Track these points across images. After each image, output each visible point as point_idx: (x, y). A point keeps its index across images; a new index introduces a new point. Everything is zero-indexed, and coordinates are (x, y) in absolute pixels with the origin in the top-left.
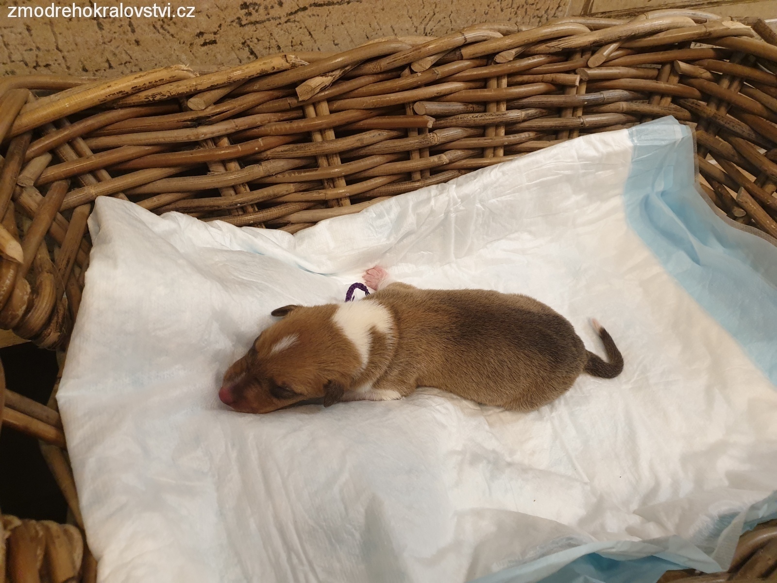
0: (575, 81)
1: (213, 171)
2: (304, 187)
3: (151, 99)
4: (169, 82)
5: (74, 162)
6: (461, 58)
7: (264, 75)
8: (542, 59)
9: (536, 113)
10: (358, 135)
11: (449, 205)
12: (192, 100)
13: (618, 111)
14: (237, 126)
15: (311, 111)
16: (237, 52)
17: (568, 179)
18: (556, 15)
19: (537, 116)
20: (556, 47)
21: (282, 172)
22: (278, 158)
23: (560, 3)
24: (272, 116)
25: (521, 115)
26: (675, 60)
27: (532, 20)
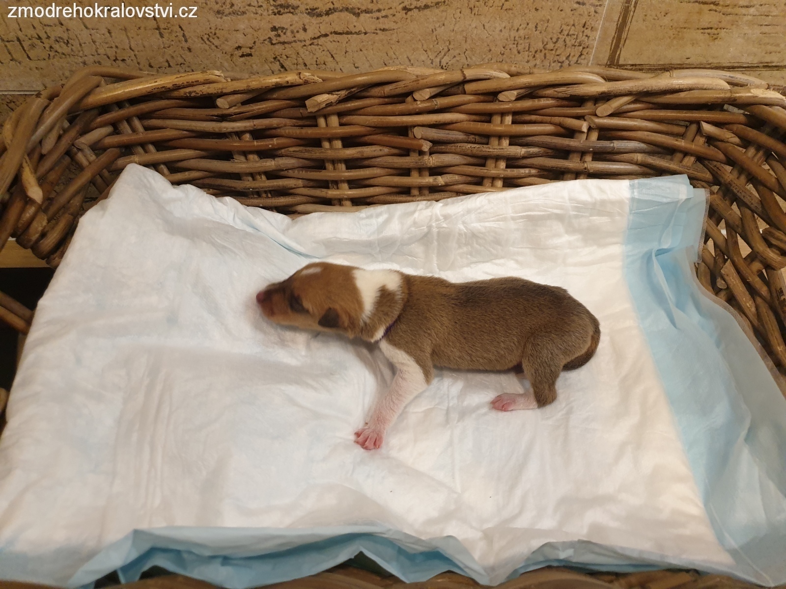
0: (581, 127)
1: (235, 159)
2: (311, 184)
3: (188, 95)
4: (204, 84)
5: (128, 135)
6: (464, 93)
7: (278, 87)
8: (550, 102)
9: (539, 152)
10: (361, 147)
11: (431, 220)
12: (219, 100)
13: (632, 162)
14: (255, 126)
15: (322, 122)
16: (270, 65)
17: (560, 218)
18: (579, 62)
19: (540, 155)
20: (563, 93)
21: (293, 169)
22: (292, 157)
23: (582, 51)
24: (288, 121)
25: (520, 152)
26: (700, 121)
27: (553, 64)
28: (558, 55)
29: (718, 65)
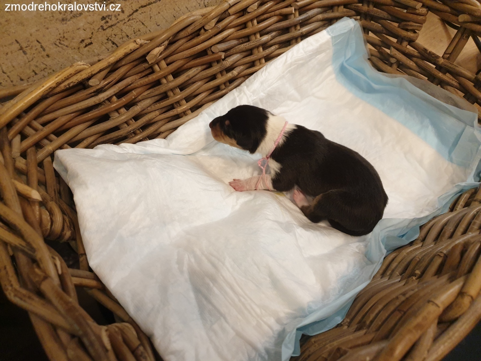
0: (292, 11)
1: (112, 117)
2: (164, 110)
3: (68, 87)
4: (75, 74)
5: (34, 135)
6: (229, 15)
7: (126, 55)
8: (272, 3)
9: (275, 34)
10: (186, 73)
12: (90, 81)
14: (119, 88)
15: (156, 67)
19: (277, 36)
21: (150, 106)
22: (147, 98)
24: (136, 77)
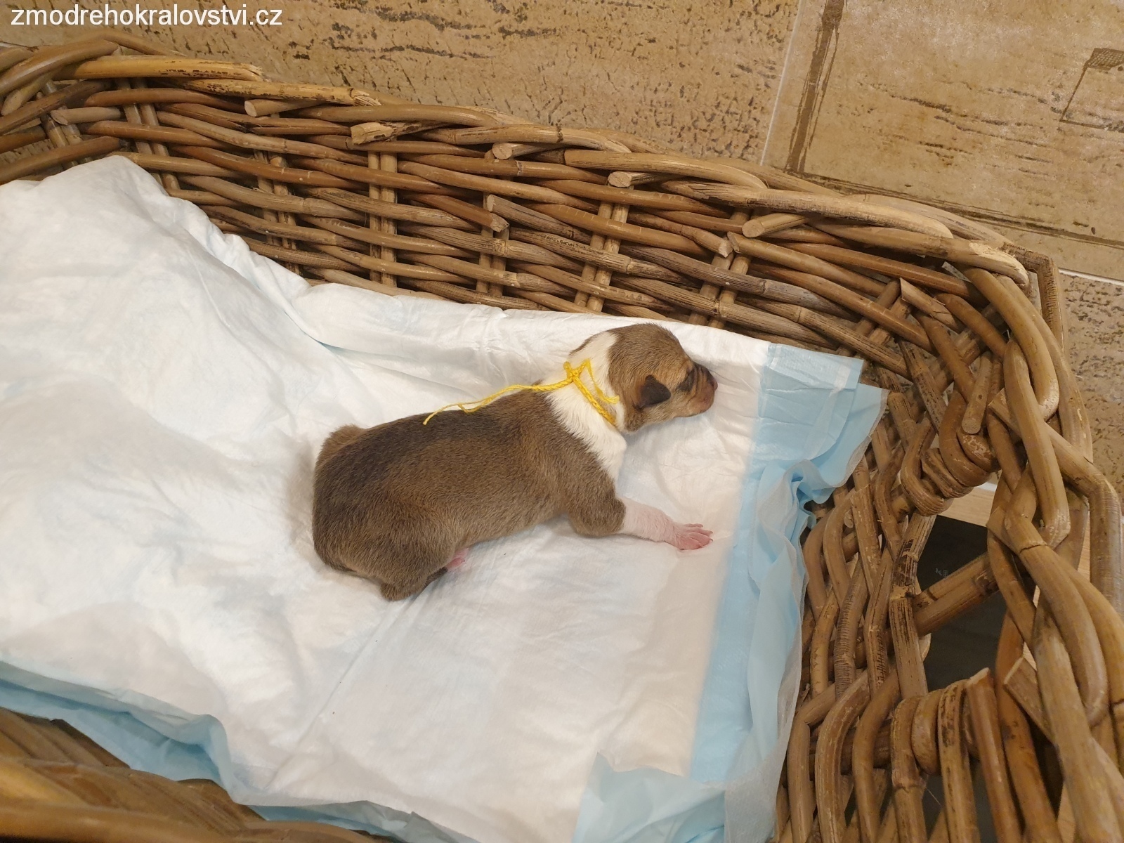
0: (720, 247)
1: (259, 188)
2: (349, 244)
3: (213, 89)
4: (233, 78)
6: (564, 162)
7: (322, 103)
8: (682, 202)
9: (658, 272)
12: (248, 103)
13: (792, 318)
14: (286, 147)
15: (373, 160)
16: (330, 75)
18: (744, 157)
19: (658, 277)
20: (701, 191)
21: (327, 217)
22: (328, 200)
23: (749, 141)
24: (332, 152)
25: (626, 265)
26: (900, 277)
27: (706, 153)
28: (713, 140)
29: (954, 206)
